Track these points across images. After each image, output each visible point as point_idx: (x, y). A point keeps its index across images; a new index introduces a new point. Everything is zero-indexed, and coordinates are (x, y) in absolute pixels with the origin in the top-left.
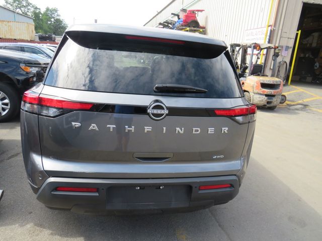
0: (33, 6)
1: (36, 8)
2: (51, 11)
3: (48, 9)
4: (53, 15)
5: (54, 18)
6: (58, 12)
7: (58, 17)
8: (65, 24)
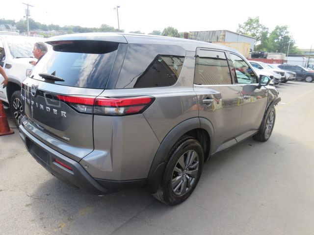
0: (262, 27)
1: (265, 28)
2: (280, 29)
3: (277, 28)
4: (282, 33)
5: (282, 35)
6: (287, 29)
7: (286, 35)
8: (292, 41)
